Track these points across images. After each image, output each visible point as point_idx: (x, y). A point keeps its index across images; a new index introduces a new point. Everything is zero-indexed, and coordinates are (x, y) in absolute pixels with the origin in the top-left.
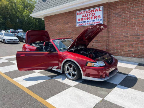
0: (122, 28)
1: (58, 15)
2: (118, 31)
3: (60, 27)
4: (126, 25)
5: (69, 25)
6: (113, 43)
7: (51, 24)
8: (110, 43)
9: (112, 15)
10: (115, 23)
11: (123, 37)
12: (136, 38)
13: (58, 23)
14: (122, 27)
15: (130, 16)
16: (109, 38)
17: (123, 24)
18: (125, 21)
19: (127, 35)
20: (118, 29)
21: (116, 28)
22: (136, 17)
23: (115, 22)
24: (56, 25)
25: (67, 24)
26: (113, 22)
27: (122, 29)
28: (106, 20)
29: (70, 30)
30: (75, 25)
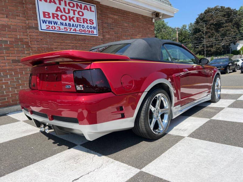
28: (101, 31)
29: (4, 39)
30: (34, 26)
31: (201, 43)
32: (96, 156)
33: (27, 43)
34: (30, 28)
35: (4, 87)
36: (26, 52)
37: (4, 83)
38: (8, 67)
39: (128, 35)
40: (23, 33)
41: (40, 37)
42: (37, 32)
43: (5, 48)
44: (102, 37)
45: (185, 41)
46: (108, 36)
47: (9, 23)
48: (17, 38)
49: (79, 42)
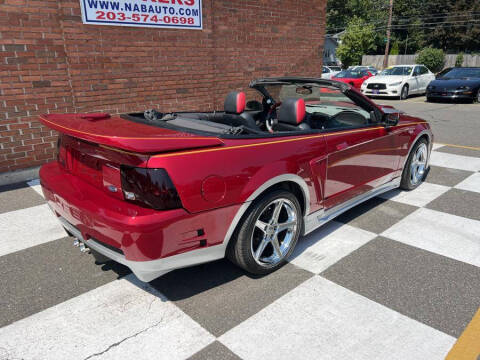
28: (209, 17)
29: (17, 42)
30: (72, 14)
31: (441, 20)
32: (158, 299)
33: (60, 49)
34: (65, 17)
35: (21, 133)
36: (59, 66)
37: (20, 126)
38: (26, 97)
39: (267, 23)
40: (53, 27)
41: (85, 37)
42: (79, 26)
43: (20, 60)
44: (210, 31)
45: (406, 12)
46: (223, 28)
47: (25, 10)
48: (40, 40)
49: (163, 44)
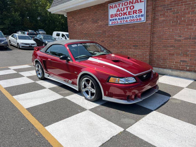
0: (174, 28)
1: (85, 9)
2: (166, 33)
3: (87, 27)
4: (180, 24)
5: (99, 24)
6: (159, 50)
7: (76, 22)
8: (155, 50)
9: (160, 8)
10: (164, 21)
11: (173, 41)
12: (192, 43)
13: (84, 20)
14: (173, 26)
15: (185, 9)
16: (154, 43)
17: (175, 22)
18: (177, 17)
19: (179, 38)
20: (167, 28)
21: (164, 27)
22: (194, 10)
23: (162, 19)
24: (82, 24)
25: (96, 22)
26: (160, 19)
27: (172, 29)
29: (100, 31)
49: (130, 29)
